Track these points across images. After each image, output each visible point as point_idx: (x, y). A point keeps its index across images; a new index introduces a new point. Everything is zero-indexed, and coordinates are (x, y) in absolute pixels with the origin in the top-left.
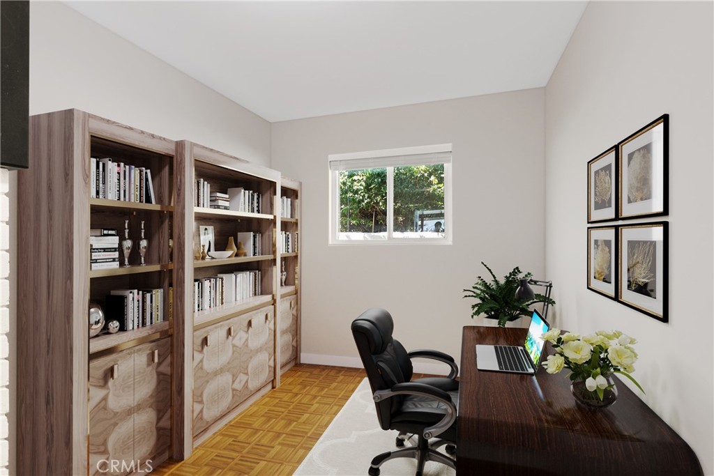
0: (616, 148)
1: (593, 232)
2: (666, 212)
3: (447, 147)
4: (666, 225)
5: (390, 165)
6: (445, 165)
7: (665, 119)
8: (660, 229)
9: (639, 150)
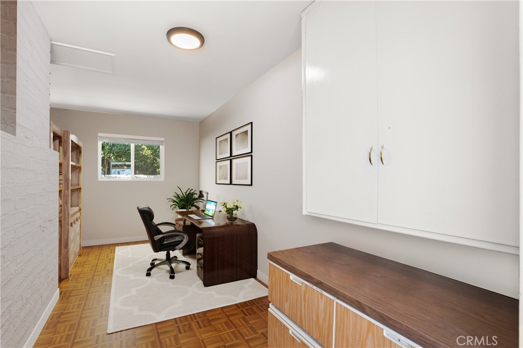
0: (231, 133)
1: (218, 163)
2: (252, 152)
3: (162, 139)
4: (252, 156)
5: (133, 143)
6: (160, 146)
7: (252, 123)
8: (250, 157)
9: (241, 133)
